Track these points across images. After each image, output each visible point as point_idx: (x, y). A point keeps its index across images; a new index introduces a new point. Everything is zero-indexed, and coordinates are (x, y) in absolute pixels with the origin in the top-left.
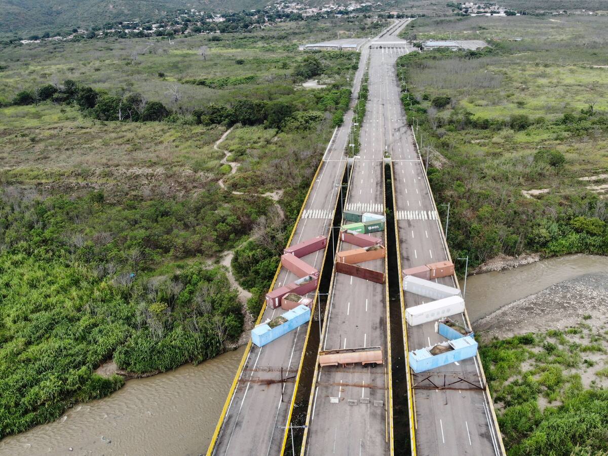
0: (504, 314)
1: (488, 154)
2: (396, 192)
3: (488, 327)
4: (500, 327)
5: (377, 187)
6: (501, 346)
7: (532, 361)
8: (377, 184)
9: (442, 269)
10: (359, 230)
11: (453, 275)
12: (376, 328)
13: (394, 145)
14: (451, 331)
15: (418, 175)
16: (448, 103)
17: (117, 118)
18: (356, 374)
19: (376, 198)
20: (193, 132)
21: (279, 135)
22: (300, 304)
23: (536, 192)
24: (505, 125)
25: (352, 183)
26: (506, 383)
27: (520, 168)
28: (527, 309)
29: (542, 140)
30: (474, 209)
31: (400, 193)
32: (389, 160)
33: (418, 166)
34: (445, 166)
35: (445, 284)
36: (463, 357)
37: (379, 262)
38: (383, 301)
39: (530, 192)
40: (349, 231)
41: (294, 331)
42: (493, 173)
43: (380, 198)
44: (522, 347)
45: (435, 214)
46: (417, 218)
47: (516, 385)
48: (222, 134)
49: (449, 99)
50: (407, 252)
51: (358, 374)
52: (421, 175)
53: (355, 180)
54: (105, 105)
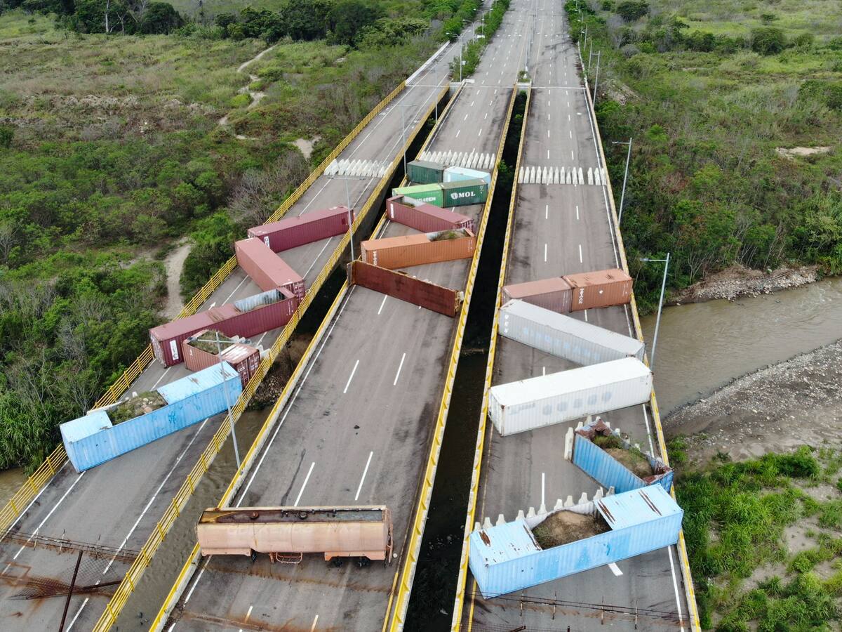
0: (742, 396)
1: (712, 87)
2: (527, 134)
3: (704, 426)
4: (731, 428)
5: (492, 126)
6: (734, 477)
7: (811, 525)
8: (494, 121)
9: (603, 286)
10: (430, 199)
11: (629, 303)
12: (407, 434)
13: (541, 67)
14: (607, 462)
15: (577, 109)
16: (644, 13)
17: (103, 29)
18: (302, 587)
19: (485, 144)
20: (213, 49)
21: (350, 55)
22: (217, 361)
23: (806, 151)
24: (743, 46)
25: (446, 119)
26: (748, 585)
27: (772, 110)
28: (794, 386)
29: (810, 70)
30: (684, 171)
31: (536, 137)
32: (526, 87)
33: (580, 97)
34: (632, 101)
35: (606, 326)
36: (635, 549)
37: (458, 267)
38: (444, 361)
39: (794, 151)
40: (407, 200)
41: (188, 432)
42: (722, 114)
43: (493, 145)
44: (783, 485)
45: (601, 175)
46: (563, 181)
47: (771, 594)
48: (257, 53)
49: (646, 6)
50: (526, 248)
51: (310, 586)
52: (584, 109)
53: (454, 114)
54: (87, 9)
